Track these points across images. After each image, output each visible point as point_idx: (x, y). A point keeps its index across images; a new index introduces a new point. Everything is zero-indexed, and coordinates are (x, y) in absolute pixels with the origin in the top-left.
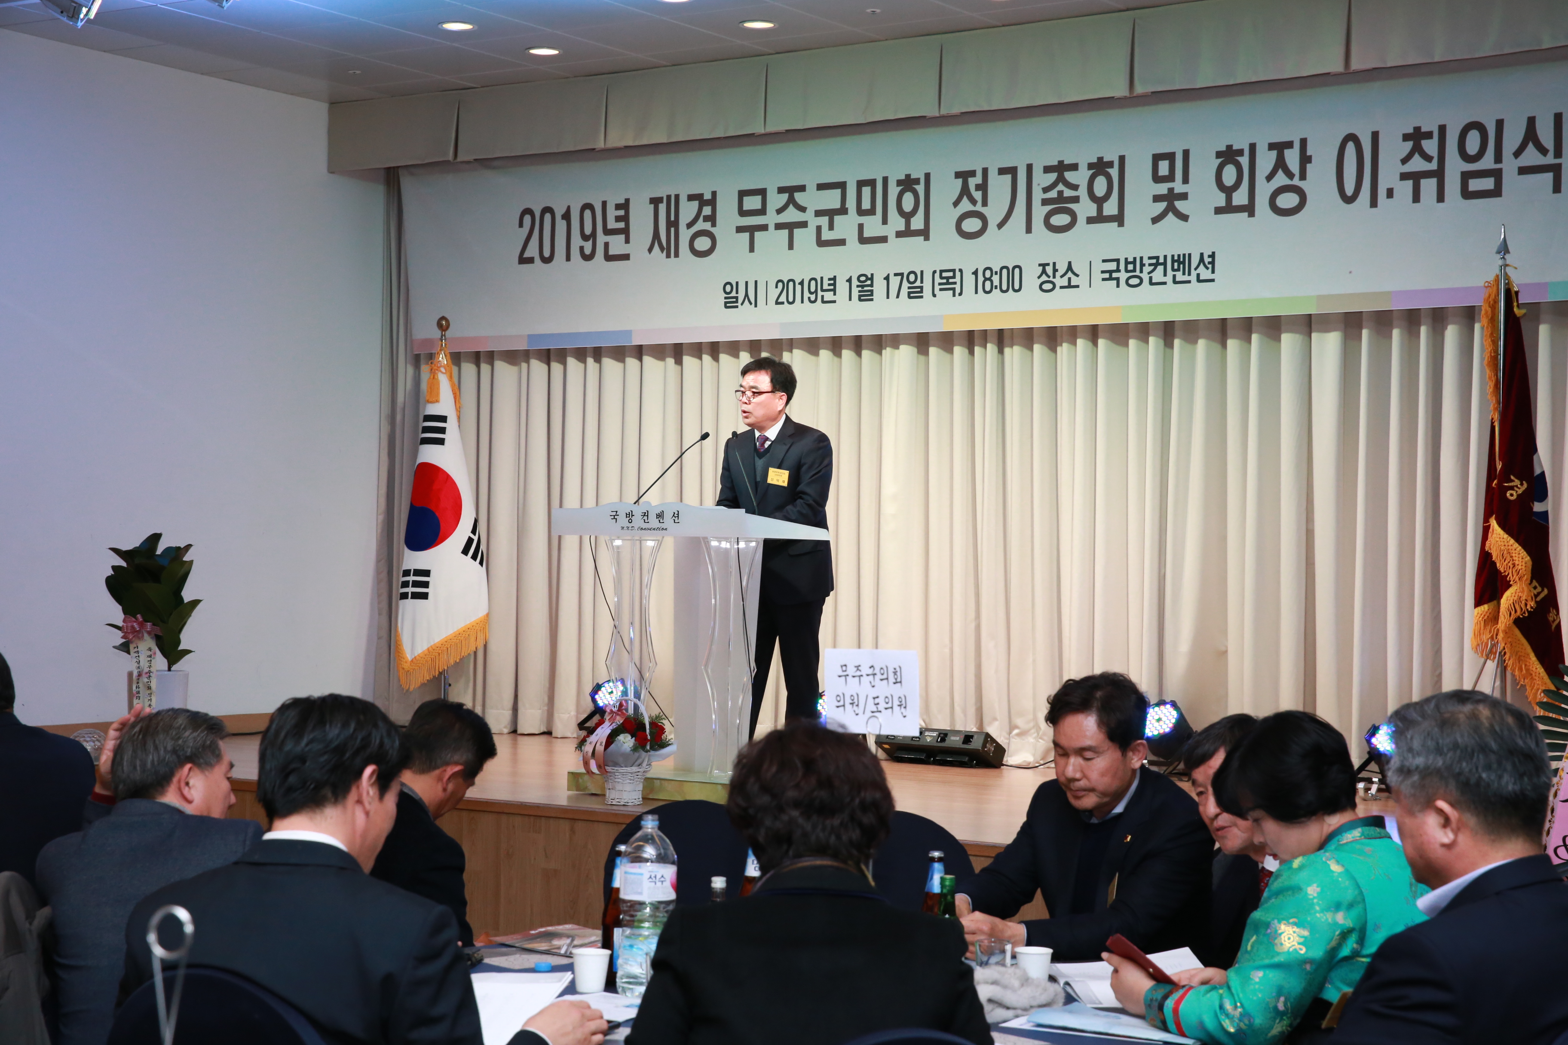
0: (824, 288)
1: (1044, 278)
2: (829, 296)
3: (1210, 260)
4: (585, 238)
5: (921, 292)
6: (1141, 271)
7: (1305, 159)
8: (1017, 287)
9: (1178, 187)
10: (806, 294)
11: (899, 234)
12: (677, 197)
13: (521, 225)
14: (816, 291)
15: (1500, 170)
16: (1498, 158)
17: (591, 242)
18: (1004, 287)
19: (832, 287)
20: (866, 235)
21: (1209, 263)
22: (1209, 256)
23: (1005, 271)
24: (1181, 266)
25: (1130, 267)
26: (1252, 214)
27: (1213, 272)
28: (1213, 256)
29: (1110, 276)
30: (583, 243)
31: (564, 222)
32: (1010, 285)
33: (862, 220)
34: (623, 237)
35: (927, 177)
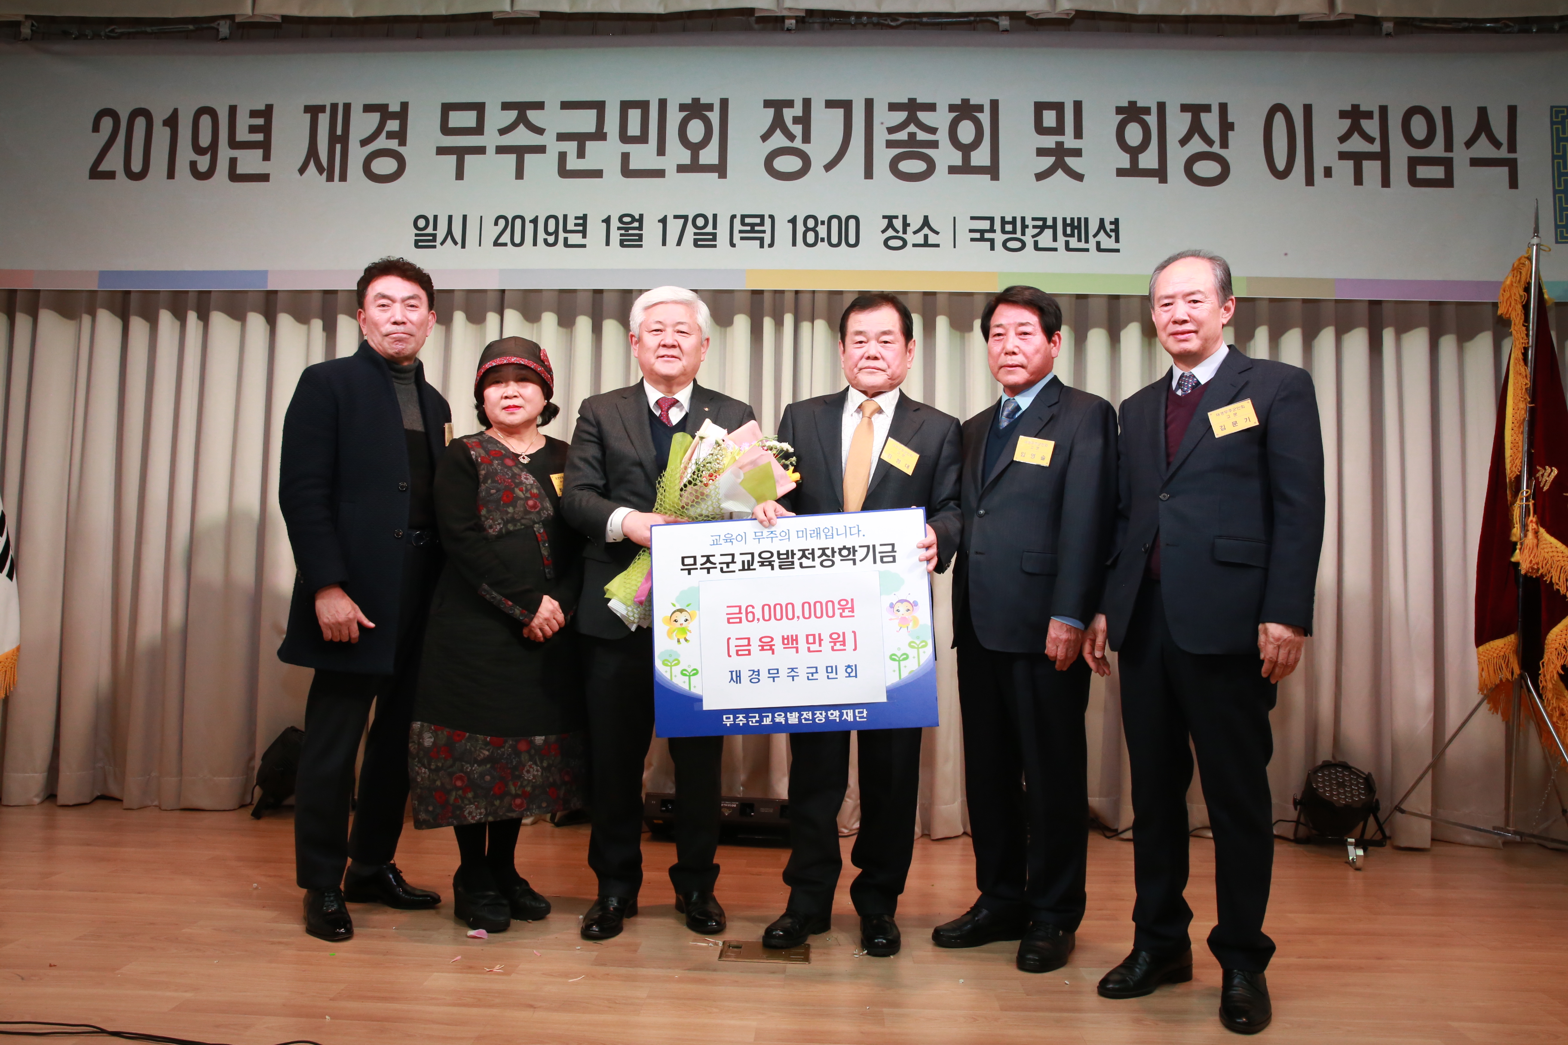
0: (568, 228)
1: (890, 233)
2: (575, 239)
3: (1113, 227)
4: (198, 150)
5: (714, 239)
6: (1023, 234)
7: (1226, 127)
8: (852, 240)
9: (1069, 141)
10: (541, 235)
11: (681, 169)
12: (347, 107)
13: (97, 129)
14: (556, 232)
15: (1451, 159)
16: (1449, 147)
17: (208, 157)
18: (835, 240)
19: (581, 228)
20: (633, 166)
21: (1111, 230)
22: (1111, 223)
23: (835, 222)
24: (1076, 231)
25: (1009, 228)
26: (1163, 179)
27: (1117, 240)
28: (1116, 222)
29: (981, 236)
30: (195, 157)
31: (167, 128)
32: (843, 237)
33: (627, 148)
34: (260, 152)
35: (724, 103)
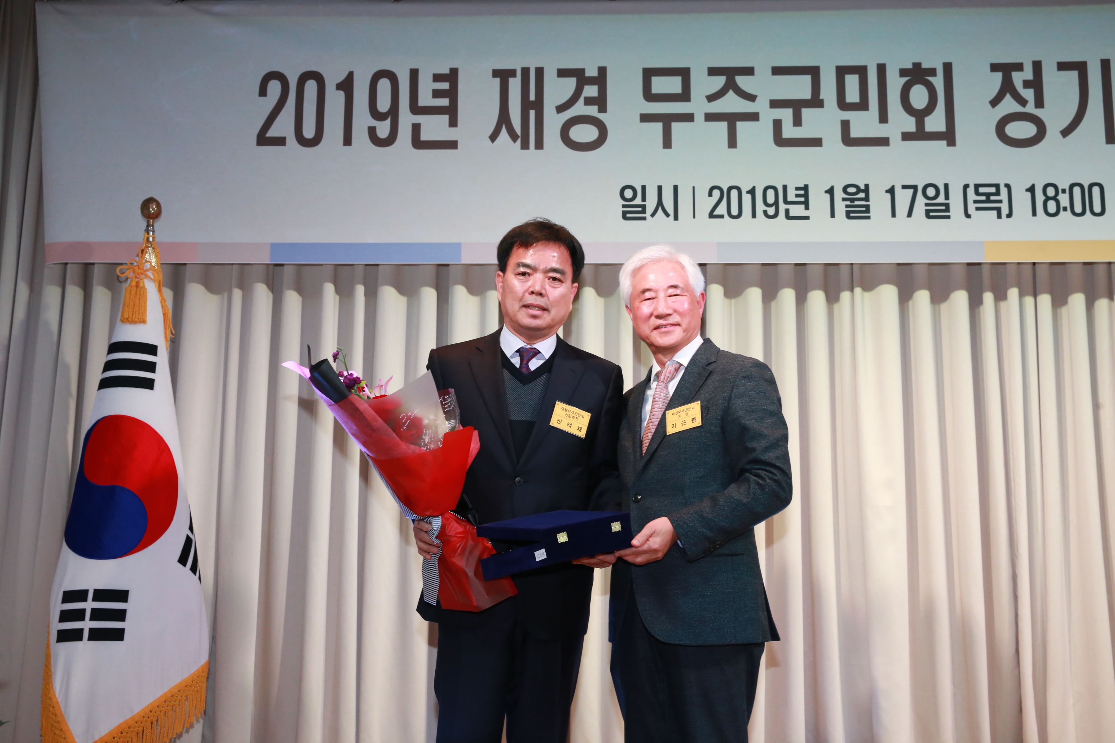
0: (789, 200)
2: (797, 210)
4: (378, 115)
5: (947, 210)
8: (1097, 209)
10: (760, 207)
11: (906, 136)
12: (540, 72)
13: (263, 92)
14: (776, 203)
17: (388, 122)
18: (1078, 209)
19: (802, 199)
20: (854, 134)
23: (1077, 190)
30: (373, 123)
31: (341, 94)
32: (1087, 207)
33: (847, 115)
34: (445, 118)
35: (948, 68)
